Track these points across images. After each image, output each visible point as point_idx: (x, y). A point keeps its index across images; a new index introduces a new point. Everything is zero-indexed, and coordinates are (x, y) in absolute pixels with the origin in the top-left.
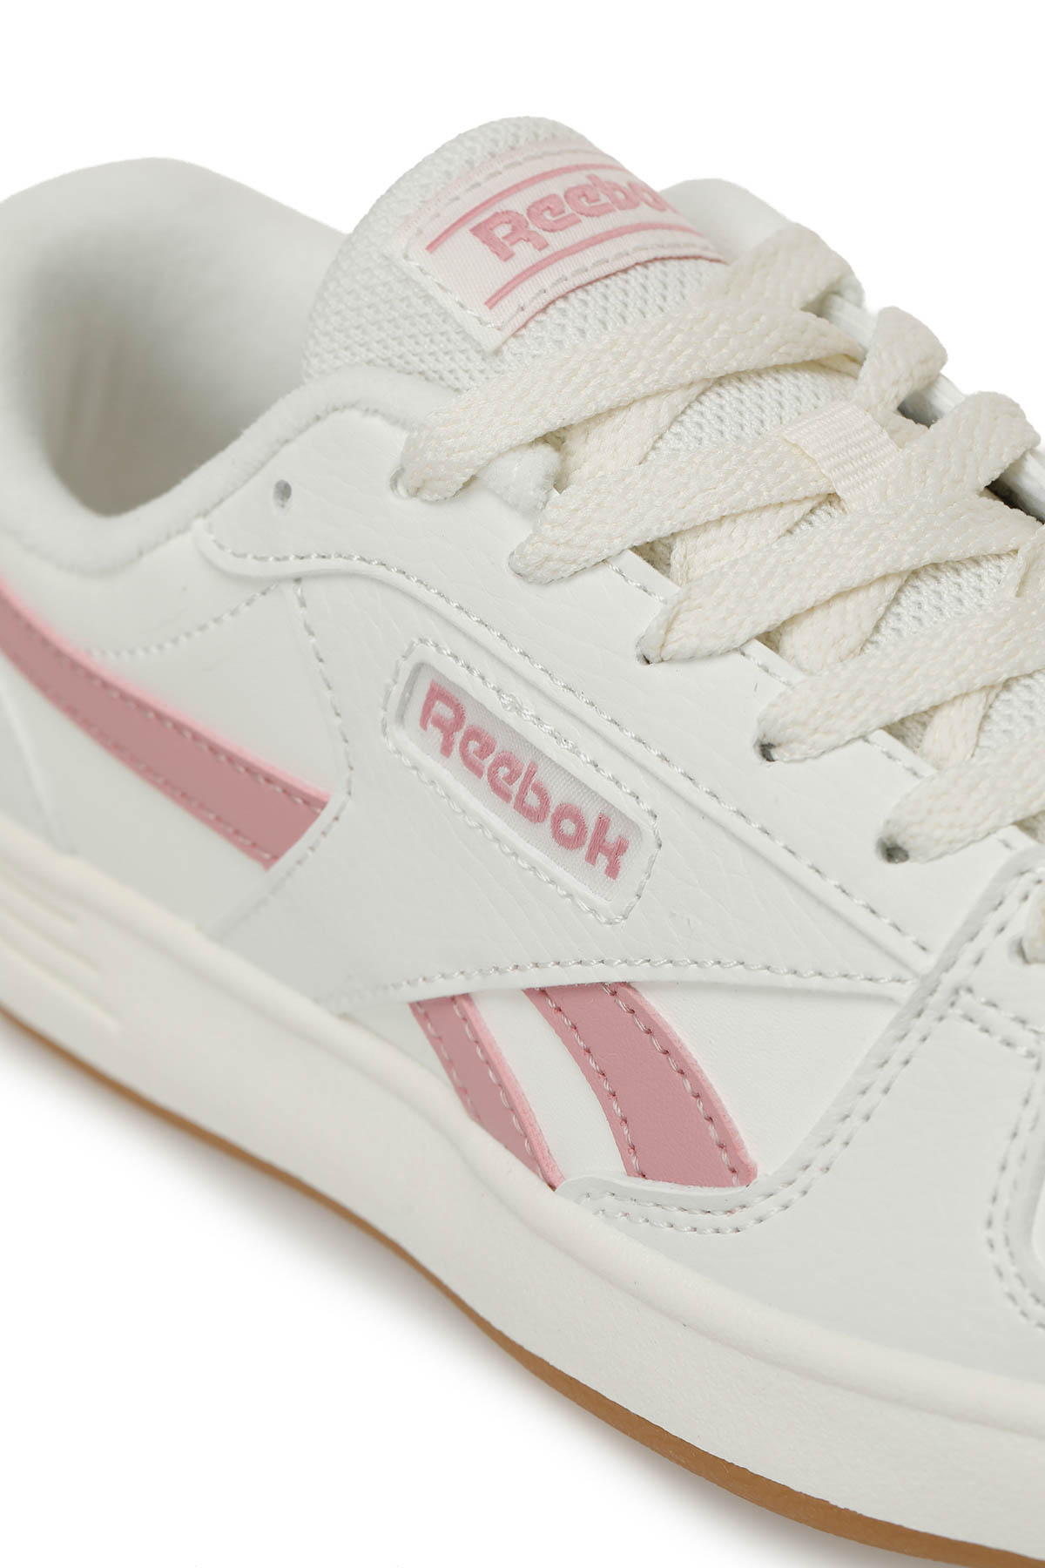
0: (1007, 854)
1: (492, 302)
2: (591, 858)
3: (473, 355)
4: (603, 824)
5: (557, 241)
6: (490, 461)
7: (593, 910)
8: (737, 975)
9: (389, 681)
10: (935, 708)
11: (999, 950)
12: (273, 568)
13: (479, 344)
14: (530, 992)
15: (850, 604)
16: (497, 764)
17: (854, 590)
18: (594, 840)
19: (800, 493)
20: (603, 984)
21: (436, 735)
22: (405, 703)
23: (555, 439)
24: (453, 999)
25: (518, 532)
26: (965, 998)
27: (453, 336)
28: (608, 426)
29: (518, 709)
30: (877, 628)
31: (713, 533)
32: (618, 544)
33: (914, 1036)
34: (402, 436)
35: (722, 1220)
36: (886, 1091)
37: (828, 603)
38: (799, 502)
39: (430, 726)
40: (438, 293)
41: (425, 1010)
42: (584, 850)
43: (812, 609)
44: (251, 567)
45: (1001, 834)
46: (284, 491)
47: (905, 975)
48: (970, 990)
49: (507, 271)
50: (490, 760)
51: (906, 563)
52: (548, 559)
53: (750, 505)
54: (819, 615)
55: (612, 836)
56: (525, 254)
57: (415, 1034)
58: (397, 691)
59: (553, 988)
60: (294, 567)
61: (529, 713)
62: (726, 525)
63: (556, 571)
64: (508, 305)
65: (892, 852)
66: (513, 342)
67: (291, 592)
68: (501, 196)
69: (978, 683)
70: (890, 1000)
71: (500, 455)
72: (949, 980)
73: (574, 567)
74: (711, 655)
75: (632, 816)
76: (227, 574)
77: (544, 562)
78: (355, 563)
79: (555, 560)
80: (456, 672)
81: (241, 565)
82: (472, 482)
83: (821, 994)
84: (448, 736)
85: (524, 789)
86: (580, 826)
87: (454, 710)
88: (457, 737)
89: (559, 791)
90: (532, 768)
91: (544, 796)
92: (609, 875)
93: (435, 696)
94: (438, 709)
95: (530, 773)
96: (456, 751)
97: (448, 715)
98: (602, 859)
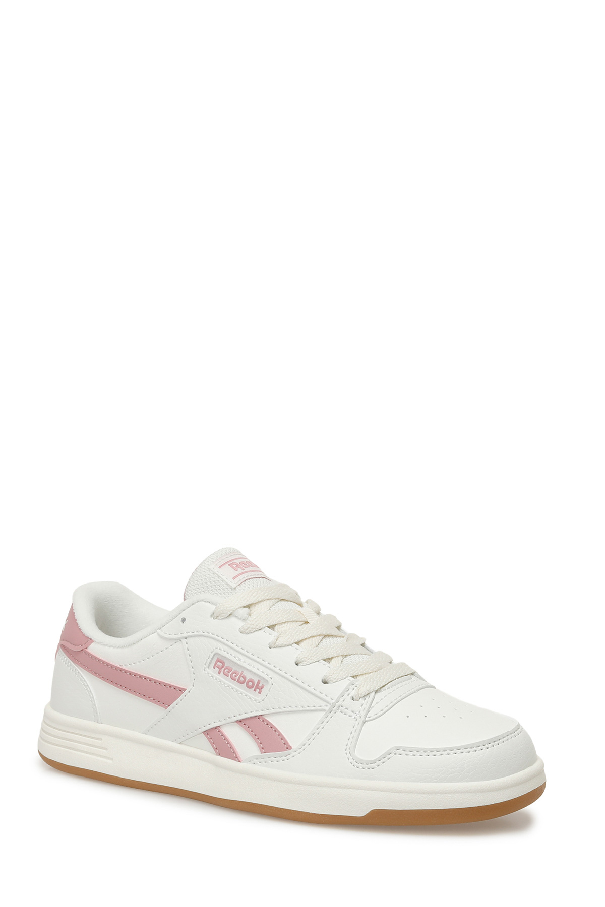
0: (350, 681)
1: (234, 578)
2: (255, 690)
3: (229, 589)
4: (259, 682)
5: (246, 569)
6: (236, 609)
7: (255, 701)
8: (289, 709)
9: (207, 658)
10: (332, 658)
11: (349, 699)
12: (180, 636)
13: (231, 586)
14: (237, 721)
15: (313, 639)
16: (232, 674)
17: (314, 637)
18: (256, 686)
19: (301, 620)
20: (256, 716)
21: (217, 669)
22: (210, 663)
23: (248, 606)
24: (216, 728)
25: (240, 624)
26: (341, 708)
27: (225, 585)
28: (260, 605)
29: (240, 660)
30: (319, 645)
31: (283, 625)
32: (264, 626)
33: (329, 716)
34: (215, 607)
35: (284, 758)
36: (323, 728)
37: (309, 638)
38: (300, 621)
39: (216, 668)
40: (222, 576)
41: (206, 732)
42: (253, 689)
43: (306, 639)
44: (173, 636)
45: (348, 678)
46: (183, 620)
47: (328, 705)
48: (342, 706)
49: (237, 573)
50: (231, 673)
51: (324, 633)
52: (249, 628)
53: (291, 620)
54: (307, 640)
55: (260, 685)
56: (240, 571)
57: (204, 740)
58: (209, 660)
59: (243, 719)
60: (185, 635)
61: (243, 660)
62: (286, 624)
63: (250, 631)
64: (237, 579)
65: (325, 682)
66: (238, 586)
67: (184, 641)
68: (234, 560)
69: (341, 654)
70: (324, 710)
71: (239, 608)
72: (337, 705)
73: (254, 630)
74: (285, 646)
75: (267, 679)
76: (166, 639)
77: (247, 630)
78: (201, 633)
79: (250, 629)
80: (225, 654)
81: (171, 637)
82: (230, 614)
83: (308, 711)
84: (220, 669)
85: (240, 677)
86: (253, 683)
87: (223, 663)
88: (223, 669)
89: (249, 676)
90: (242, 672)
91: (244, 678)
92: (260, 693)
93: (218, 660)
94: (219, 663)
95: (242, 674)
96: (222, 672)
97: (221, 664)
98: (258, 690)
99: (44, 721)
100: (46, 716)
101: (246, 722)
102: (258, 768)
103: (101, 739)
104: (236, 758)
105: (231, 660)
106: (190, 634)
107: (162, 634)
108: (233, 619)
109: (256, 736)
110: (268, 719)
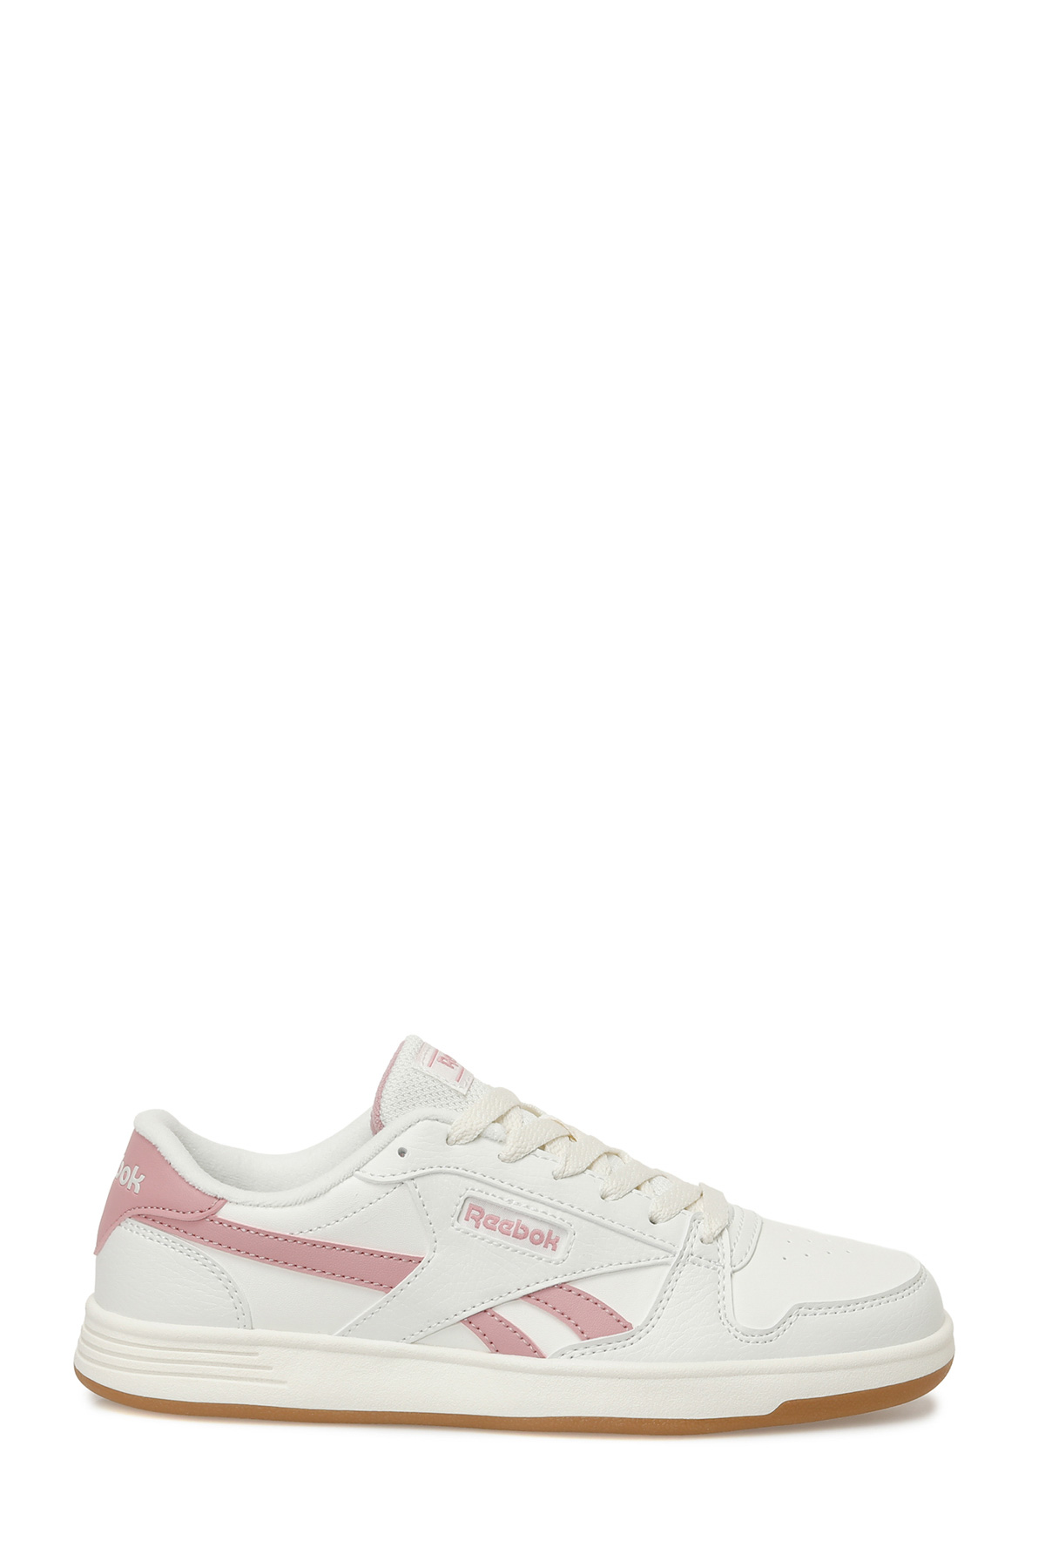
2: (546, 1246)
4: (550, 1233)
7: (549, 1262)
9: (455, 1206)
11: (697, 1243)
12: (401, 1177)
14: (523, 1297)
16: (502, 1225)
20: (555, 1285)
21: (472, 1222)
22: (460, 1213)
23: (499, 1120)
24: (486, 1311)
26: (691, 1257)
33: (677, 1272)
34: (450, 1126)
35: (623, 1343)
36: (672, 1290)
39: (470, 1219)
41: (468, 1321)
42: (543, 1244)
44: (389, 1179)
46: (402, 1153)
47: (670, 1254)
48: (692, 1255)
50: (498, 1225)
55: (553, 1238)
57: (467, 1334)
58: (458, 1209)
59: (534, 1293)
60: (410, 1174)
65: (653, 1221)
67: (411, 1184)
70: (667, 1264)
71: (487, 1125)
72: (685, 1252)
73: (523, 1155)
76: (378, 1184)
77: (513, 1155)
78: (436, 1169)
79: (516, 1155)
80: (482, 1196)
81: (385, 1179)
82: (479, 1136)
83: (641, 1267)
84: (477, 1221)
85: (516, 1230)
86: (542, 1236)
87: (481, 1212)
88: (482, 1221)
89: (532, 1226)
90: (519, 1221)
91: (525, 1229)
92: (554, 1250)
93: (472, 1208)
94: (474, 1212)
95: (518, 1224)
96: (481, 1225)
97: (476, 1212)
98: (550, 1246)
99: (86, 1326)
100: (89, 1316)
101: (543, 1297)
102: (580, 1363)
103: (256, 1354)
104: (536, 1353)
105: (492, 1204)
106: (419, 1172)
107: (364, 1175)
108: (483, 1142)
109: (564, 1316)
110: (580, 1286)
